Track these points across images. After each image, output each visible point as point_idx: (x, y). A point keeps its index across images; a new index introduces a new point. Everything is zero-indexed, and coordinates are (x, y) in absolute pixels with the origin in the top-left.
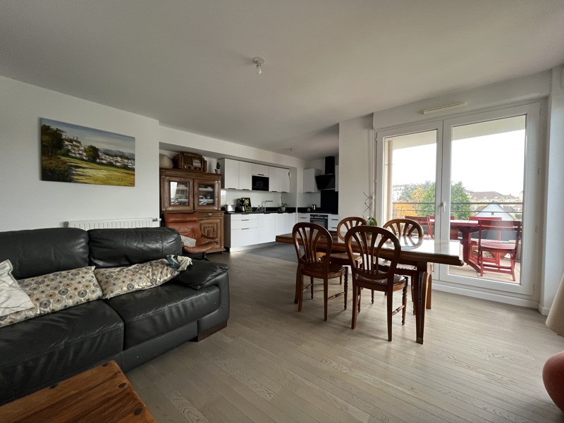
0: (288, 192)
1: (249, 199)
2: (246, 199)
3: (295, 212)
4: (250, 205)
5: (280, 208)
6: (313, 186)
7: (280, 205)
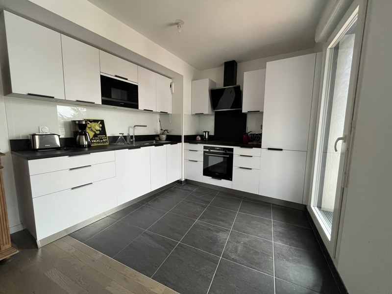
0: (170, 112)
1: (102, 122)
2: (96, 121)
3: (180, 141)
4: (103, 131)
5: (158, 136)
6: (205, 106)
7: (159, 132)
